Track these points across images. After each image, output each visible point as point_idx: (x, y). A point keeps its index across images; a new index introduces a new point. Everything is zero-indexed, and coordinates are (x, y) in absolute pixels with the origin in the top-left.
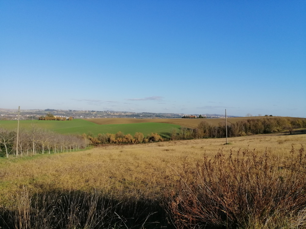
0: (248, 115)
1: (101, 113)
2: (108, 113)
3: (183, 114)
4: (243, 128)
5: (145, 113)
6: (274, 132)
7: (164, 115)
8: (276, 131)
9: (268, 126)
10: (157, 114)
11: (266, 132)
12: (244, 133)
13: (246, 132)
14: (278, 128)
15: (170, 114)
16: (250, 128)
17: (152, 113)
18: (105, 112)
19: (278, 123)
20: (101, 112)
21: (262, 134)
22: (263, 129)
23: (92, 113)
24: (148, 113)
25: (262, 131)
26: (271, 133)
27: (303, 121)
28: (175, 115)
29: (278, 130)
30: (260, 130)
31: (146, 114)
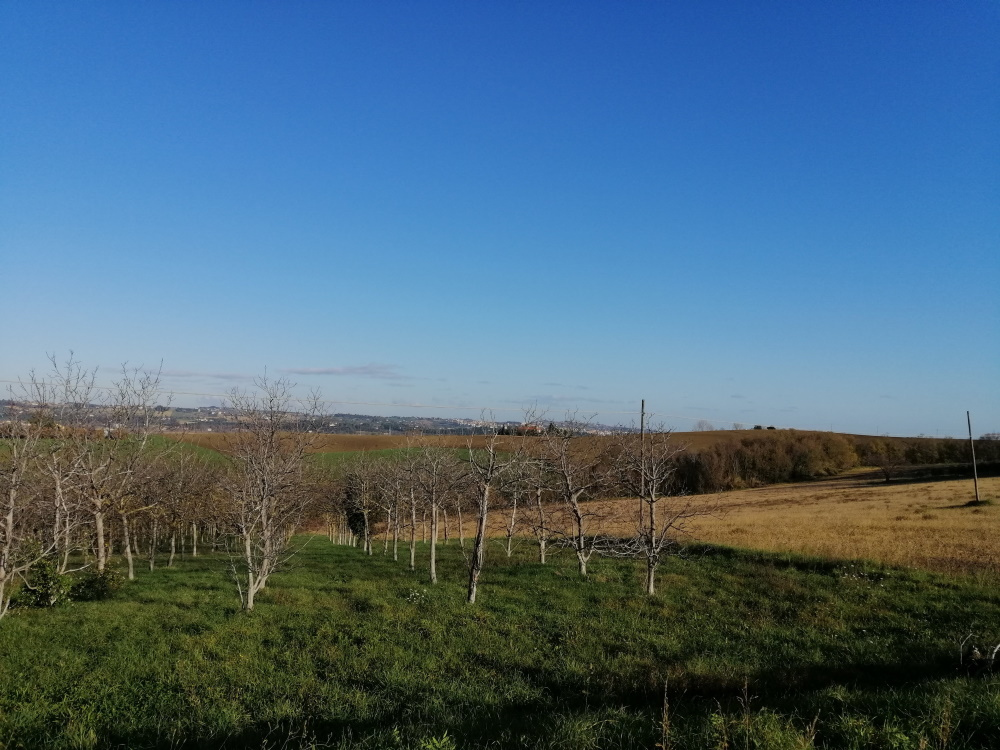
0: (700, 425)
1: (192, 414)
2: (216, 415)
3: (471, 421)
4: (736, 465)
5: (343, 415)
6: (819, 477)
7: (411, 425)
8: (822, 475)
9: (801, 459)
10: (384, 419)
11: (798, 477)
12: (738, 479)
13: (743, 478)
14: (827, 464)
15: (429, 419)
16: (754, 464)
17: (369, 417)
18: (203, 410)
19: (826, 449)
20: (189, 410)
21: (788, 482)
22: (790, 467)
23: (156, 414)
24: (356, 416)
25: (785, 475)
26: (810, 479)
27: (887, 445)
28: (443, 422)
29: (827, 470)
30: (781, 471)
31: (349, 421)
